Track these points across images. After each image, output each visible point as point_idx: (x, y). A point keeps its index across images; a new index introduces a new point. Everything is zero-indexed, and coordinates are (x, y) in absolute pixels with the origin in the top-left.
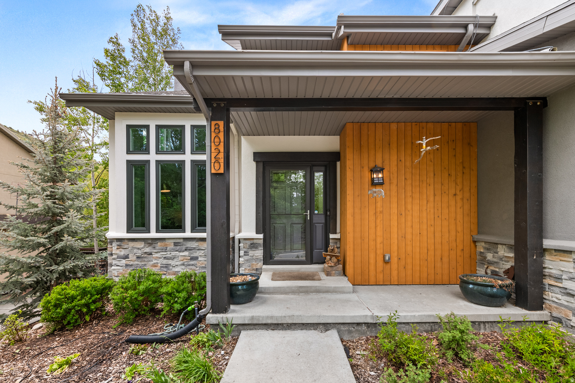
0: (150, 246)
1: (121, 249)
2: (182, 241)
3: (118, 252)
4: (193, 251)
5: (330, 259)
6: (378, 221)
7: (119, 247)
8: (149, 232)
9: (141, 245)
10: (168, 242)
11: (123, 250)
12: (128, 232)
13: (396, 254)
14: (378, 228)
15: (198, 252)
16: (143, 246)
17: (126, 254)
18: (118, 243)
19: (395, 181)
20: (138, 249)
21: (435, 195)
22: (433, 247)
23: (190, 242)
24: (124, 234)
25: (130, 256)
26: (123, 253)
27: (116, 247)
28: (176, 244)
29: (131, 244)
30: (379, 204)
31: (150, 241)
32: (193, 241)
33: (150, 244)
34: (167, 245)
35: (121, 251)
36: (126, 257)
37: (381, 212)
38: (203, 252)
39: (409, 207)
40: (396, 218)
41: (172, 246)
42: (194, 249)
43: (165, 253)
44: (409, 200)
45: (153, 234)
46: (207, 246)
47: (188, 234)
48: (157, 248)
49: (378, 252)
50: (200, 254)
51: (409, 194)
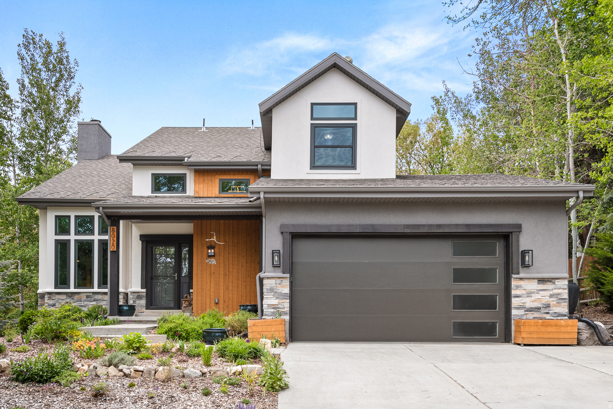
0: (70, 298)
1: (50, 300)
2: (91, 294)
3: (48, 301)
4: (99, 301)
5: (185, 303)
6: (212, 278)
7: (50, 298)
8: (69, 288)
9: (64, 297)
10: (82, 295)
11: (52, 300)
12: (55, 288)
13: (222, 299)
14: (212, 283)
15: (102, 302)
16: (65, 298)
17: (54, 303)
18: (49, 296)
19: (222, 254)
20: (62, 300)
21: (246, 263)
22: (245, 294)
23: (97, 296)
24: (52, 289)
25: (57, 304)
26: (51, 302)
27: (47, 298)
28: (87, 297)
29: (58, 297)
30: (213, 268)
31: (70, 295)
32: (99, 294)
33: (70, 297)
34: (81, 297)
35: (50, 301)
36: (54, 305)
37: (214, 273)
38: (105, 302)
39: (231, 270)
40: (222, 276)
41: (85, 298)
42: (100, 300)
43: (80, 303)
44: (231, 266)
45: (72, 289)
46: (107, 298)
47: (96, 289)
48: (75, 299)
49: (212, 297)
50: (104, 304)
51: (231, 262)
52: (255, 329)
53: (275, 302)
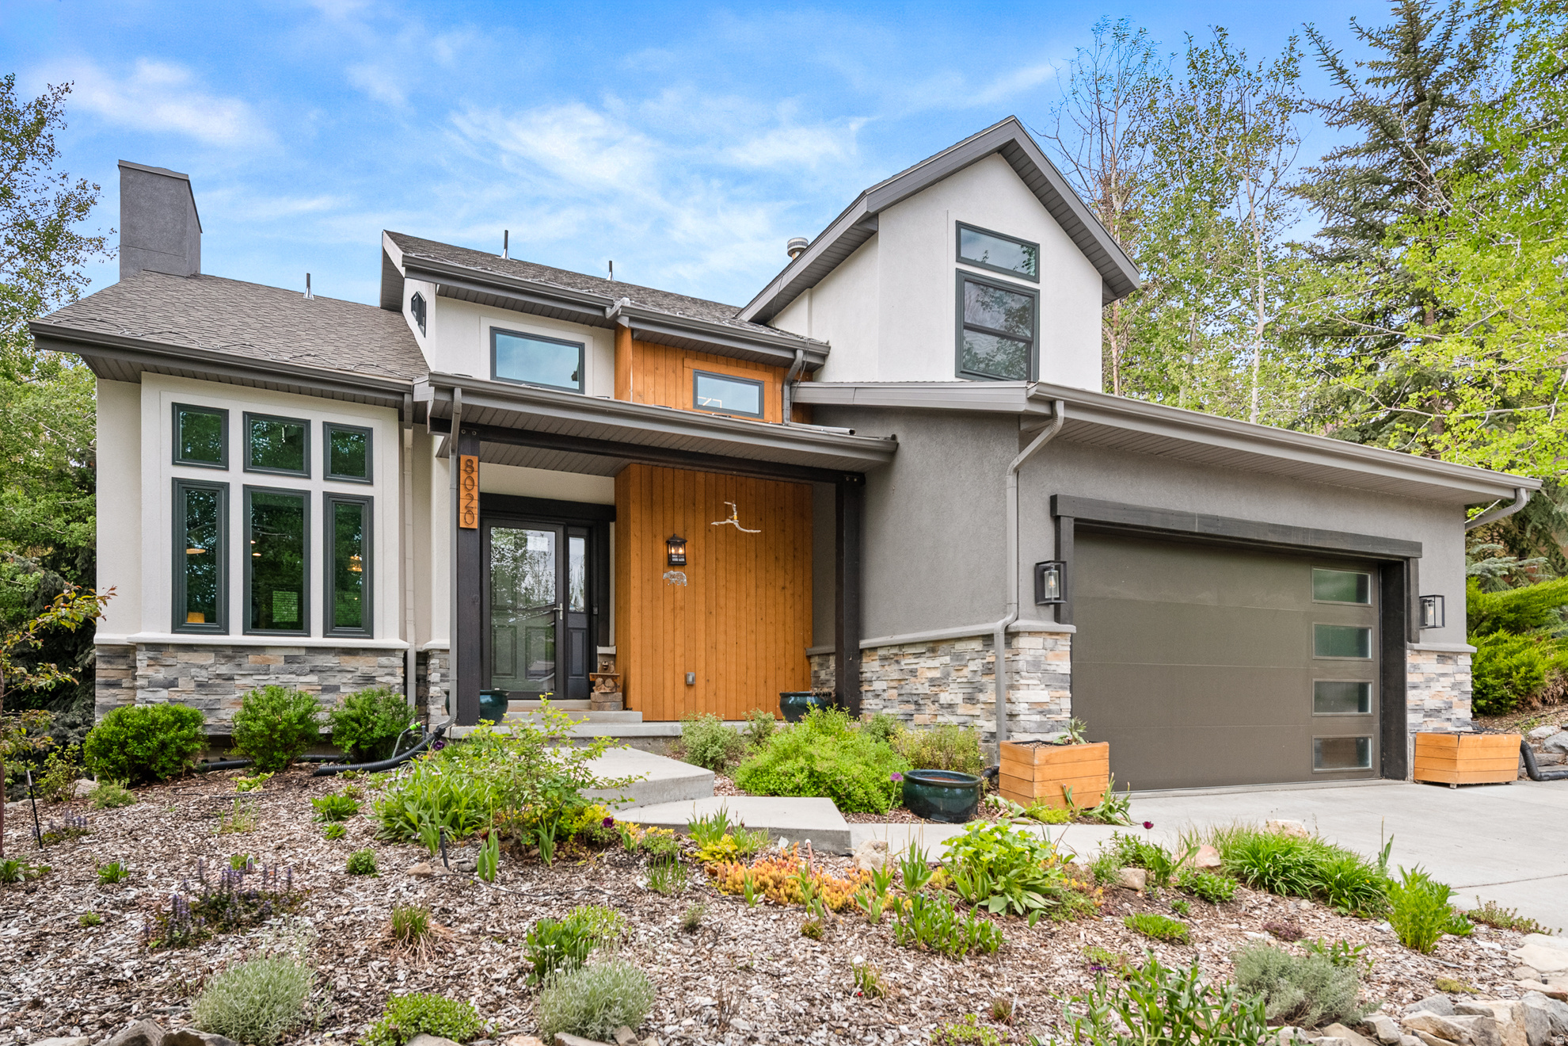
0: (229, 661)
1: (158, 667)
2: (303, 652)
3: (150, 672)
4: (329, 673)
5: (602, 683)
6: (678, 621)
7: (154, 662)
8: (227, 633)
9: (208, 659)
10: (270, 655)
11: (162, 669)
12: (173, 632)
13: (702, 673)
14: (678, 633)
15: (339, 675)
16: (212, 661)
17: (171, 678)
18: (151, 654)
19: (702, 561)
20: (201, 667)
21: (757, 587)
23: (322, 657)
24: (164, 634)
25: (180, 681)
26: (161, 674)
27: (146, 663)
28: (289, 660)
29: (184, 657)
30: (679, 596)
31: (229, 652)
32: (328, 654)
33: (230, 658)
34: (269, 660)
35: (157, 672)
36: (171, 684)
37: (681, 608)
38: (349, 676)
39: (722, 601)
40: (703, 618)
41: (281, 663)
42: (331, 669)
43: (266, 677)
44: (722, 592)
45: (236, 637)
47: (317, 638)
48: (246, 666)
49: (678, 670)
50: (345, 680)
51: (722, 582)
52: (1049, 772)
53: (1042, 695)
